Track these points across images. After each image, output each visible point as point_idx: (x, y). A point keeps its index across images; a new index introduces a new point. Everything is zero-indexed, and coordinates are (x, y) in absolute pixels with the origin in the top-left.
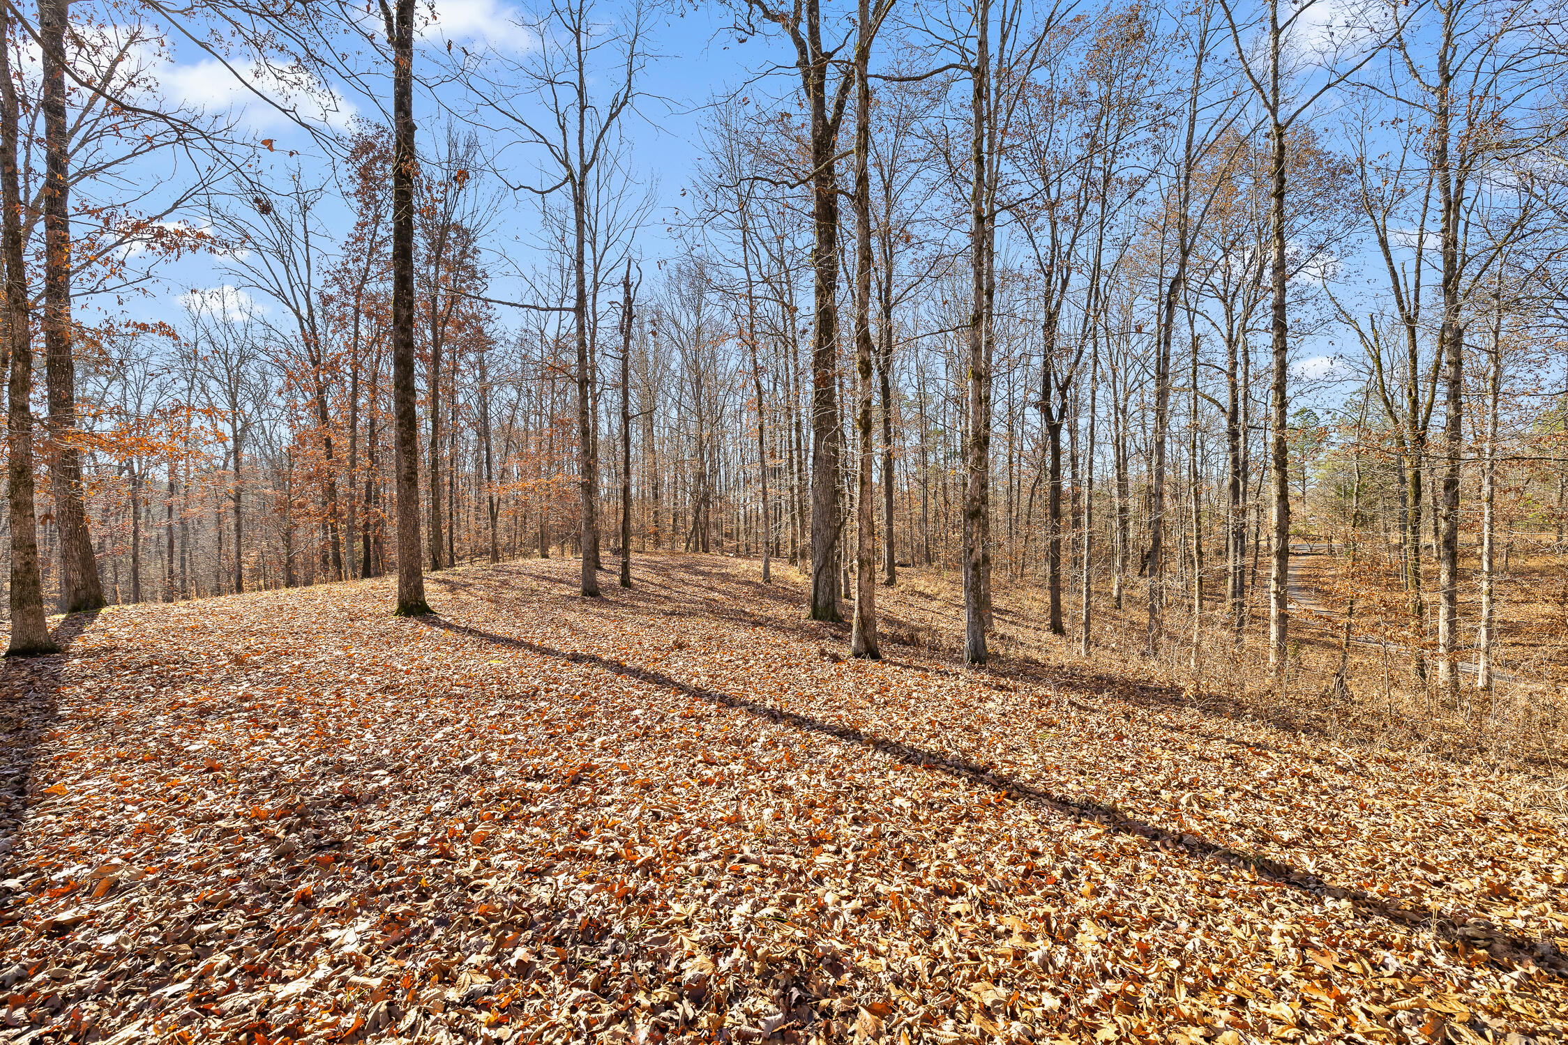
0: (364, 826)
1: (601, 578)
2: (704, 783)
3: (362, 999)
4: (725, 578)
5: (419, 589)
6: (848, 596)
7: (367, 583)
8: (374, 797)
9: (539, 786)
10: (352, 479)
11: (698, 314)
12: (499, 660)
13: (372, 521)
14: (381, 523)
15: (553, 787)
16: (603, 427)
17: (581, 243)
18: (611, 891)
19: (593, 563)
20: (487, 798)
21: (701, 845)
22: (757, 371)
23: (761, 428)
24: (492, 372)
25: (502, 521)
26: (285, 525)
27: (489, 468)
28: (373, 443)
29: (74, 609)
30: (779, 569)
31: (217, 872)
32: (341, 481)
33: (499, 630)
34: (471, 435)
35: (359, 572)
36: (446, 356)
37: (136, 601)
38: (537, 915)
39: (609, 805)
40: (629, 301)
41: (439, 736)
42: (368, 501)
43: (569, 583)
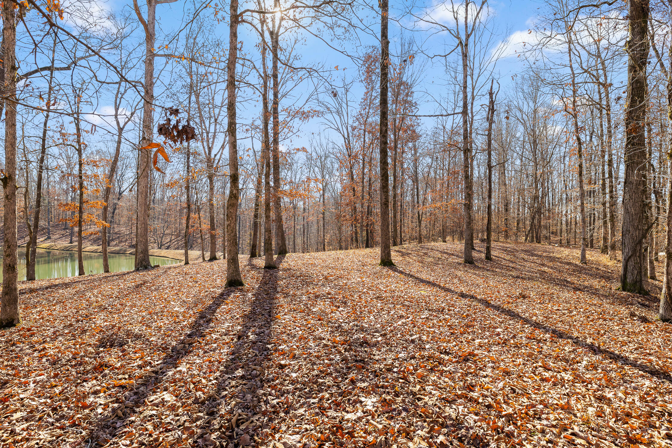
0: (372, 356)
1: (475, 254)
2: (543, 380)
3: (375, 431)
4: (552, 259)
5: (389, 254)
6: (653, 278)
7: (368, 250)
8: (375, 345)
9: (447, 358)
10: (362, 205)
11: (535, 102)
12: (425, 291)
13: (369, 223)
14: (373, 224)
15: (454, 360)
16: (476, 174)
17: (465, 77)
18: (488, 424)
19: (470, 246)
20: (423, 357)
21: (544, 416)
22: (578, 129)
23: (580, 166)
24: (420, 151)
25: (423, 224)
26: (339, 224)
27: (418, 198)
28: (370, 189)
29: (279, 254)
30: (592, 255)
31: (323, 360)
32: (358, 206)
33: (424, 276)
34: (410, 182)
35: (364, 245)
36: (399, 146)
37: (295, 252)
38: (449, 422)
39: (485, 377)
40: (492, 102)
41: (400, 323)
42: (368, 214)
43: (457, 256)
